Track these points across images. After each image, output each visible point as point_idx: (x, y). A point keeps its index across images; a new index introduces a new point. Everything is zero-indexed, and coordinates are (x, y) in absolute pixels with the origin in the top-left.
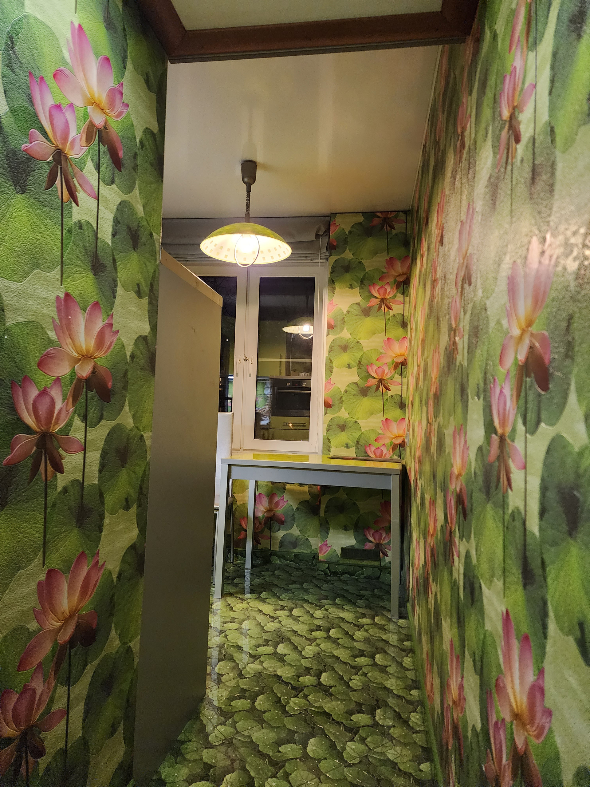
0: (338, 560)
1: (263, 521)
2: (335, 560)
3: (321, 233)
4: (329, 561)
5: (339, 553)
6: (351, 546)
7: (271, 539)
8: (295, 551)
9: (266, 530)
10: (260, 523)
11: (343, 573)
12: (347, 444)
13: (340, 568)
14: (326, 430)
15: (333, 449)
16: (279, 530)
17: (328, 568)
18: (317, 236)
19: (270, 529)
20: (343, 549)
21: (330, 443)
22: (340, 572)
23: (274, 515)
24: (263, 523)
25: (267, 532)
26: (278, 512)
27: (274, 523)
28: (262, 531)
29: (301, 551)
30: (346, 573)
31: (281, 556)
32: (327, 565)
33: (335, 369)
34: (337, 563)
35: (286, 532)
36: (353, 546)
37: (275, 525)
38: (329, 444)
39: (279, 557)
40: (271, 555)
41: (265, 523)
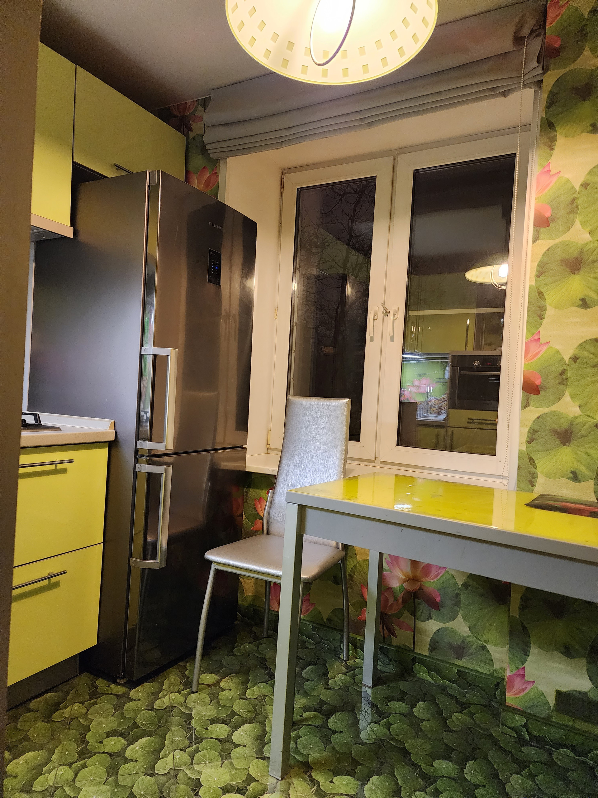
0: (548, 716)
1: (400, 596)
2: (541, 712)
3: (525, 32)
4: (528, 711)
5: (552, 702)
6: (580, 693)
7: (414, 631)
8: (460, 663)
9: (406, 613)
10: (396, 600)
11: (559, 745)
12: (574, 473)
13: (553, 734)
14: (525, 439)
15: (541, 480)
16: (430, 618)
17: (525, 726)
18: (518, 40)
19: (414, 613)
20: (560, 695)
21: (535, 467)
22: (551, 740)
23: (421, 589)
24: (400, 601)
25: (407, 618)
26: (427, 585)
27: (419, 604)
28: (399, 615)
29: (471, 666)
30: (566, 747)
31: (431, 668)
32: (524, 720)
33: (550, 312)
34: (546, 720)
35: (442, 625)
36: (586, 693)
37: (423, 609)
38: (533, 470)
39: (429, 669)
40: (414, 661)
41: (404, 601)
